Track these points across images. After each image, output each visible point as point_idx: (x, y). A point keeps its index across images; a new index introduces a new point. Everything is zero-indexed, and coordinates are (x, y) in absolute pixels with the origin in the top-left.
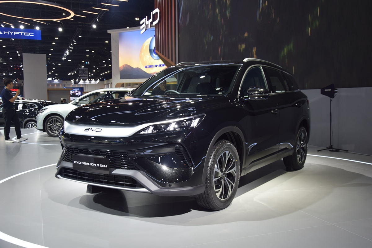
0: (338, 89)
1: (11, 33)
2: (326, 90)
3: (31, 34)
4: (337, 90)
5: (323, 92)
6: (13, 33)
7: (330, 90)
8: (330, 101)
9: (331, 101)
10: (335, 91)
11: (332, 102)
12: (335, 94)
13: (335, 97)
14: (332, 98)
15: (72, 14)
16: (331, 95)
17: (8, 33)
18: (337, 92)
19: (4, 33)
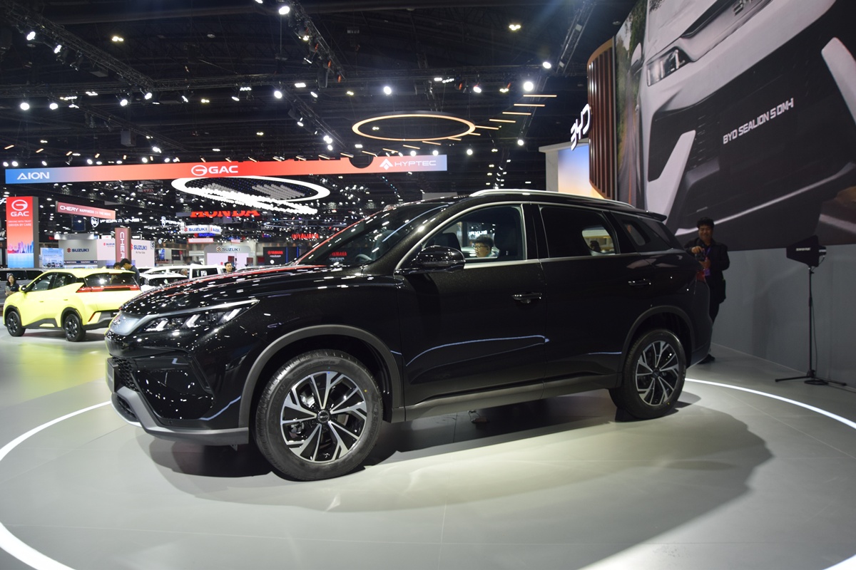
0: (827, 247)
1: (405, 164)
2: (797, 250)
3: (432, 163)
4: (825, 248)
5: (792, 255)
6: (407, 164)
7: (808, 249)
8: (808, 272)
9: (811, 273)
10: (820, 251)
11: (812, 275)
12: (821, 258)
13: (820, 265)
14: (813, 267)
15: (472, 127)
16: (812, 260)
17: (401, 164)
18: (824, 253)
19: (396, 164)
